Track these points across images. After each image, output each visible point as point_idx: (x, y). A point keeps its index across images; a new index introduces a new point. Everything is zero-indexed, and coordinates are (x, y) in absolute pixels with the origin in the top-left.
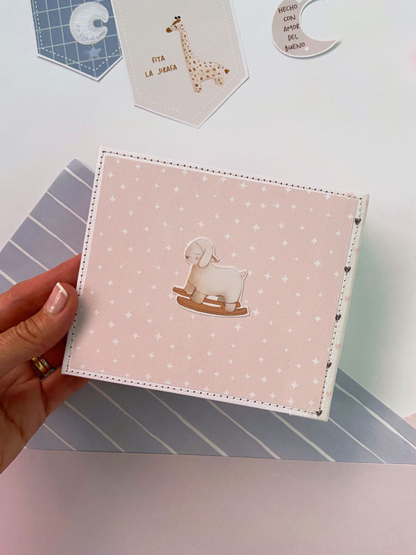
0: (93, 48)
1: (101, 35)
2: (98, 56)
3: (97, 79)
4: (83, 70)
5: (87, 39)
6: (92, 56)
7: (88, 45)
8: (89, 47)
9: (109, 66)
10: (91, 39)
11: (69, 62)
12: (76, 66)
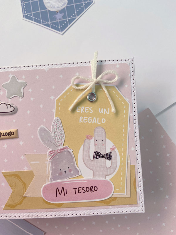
0: (59, 14)
1: (64, 5)
2: (62, 18)
3: (62, 33)
4: (53, 27)
5: (54, 8)
6: (58, 18)
7: (55, 12)
8: (56, 13)
9: (69, 24)
10: (57, 8)
11: (43, 22)
12: (48, 25)
